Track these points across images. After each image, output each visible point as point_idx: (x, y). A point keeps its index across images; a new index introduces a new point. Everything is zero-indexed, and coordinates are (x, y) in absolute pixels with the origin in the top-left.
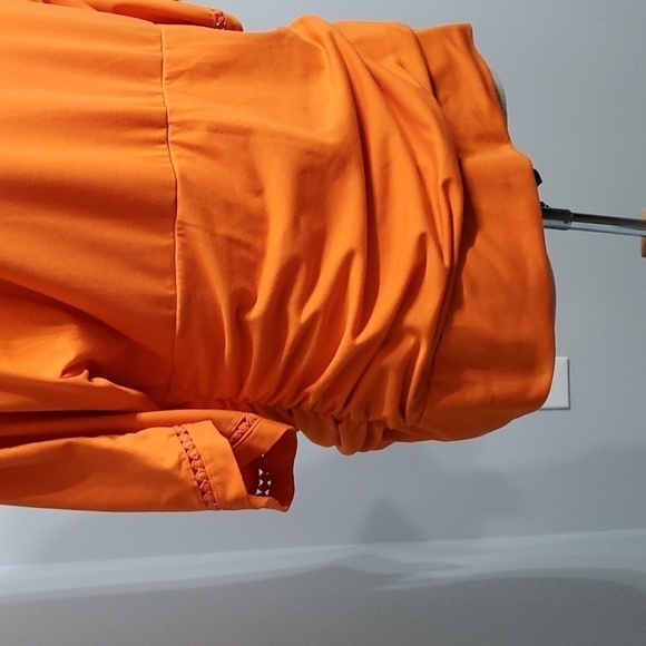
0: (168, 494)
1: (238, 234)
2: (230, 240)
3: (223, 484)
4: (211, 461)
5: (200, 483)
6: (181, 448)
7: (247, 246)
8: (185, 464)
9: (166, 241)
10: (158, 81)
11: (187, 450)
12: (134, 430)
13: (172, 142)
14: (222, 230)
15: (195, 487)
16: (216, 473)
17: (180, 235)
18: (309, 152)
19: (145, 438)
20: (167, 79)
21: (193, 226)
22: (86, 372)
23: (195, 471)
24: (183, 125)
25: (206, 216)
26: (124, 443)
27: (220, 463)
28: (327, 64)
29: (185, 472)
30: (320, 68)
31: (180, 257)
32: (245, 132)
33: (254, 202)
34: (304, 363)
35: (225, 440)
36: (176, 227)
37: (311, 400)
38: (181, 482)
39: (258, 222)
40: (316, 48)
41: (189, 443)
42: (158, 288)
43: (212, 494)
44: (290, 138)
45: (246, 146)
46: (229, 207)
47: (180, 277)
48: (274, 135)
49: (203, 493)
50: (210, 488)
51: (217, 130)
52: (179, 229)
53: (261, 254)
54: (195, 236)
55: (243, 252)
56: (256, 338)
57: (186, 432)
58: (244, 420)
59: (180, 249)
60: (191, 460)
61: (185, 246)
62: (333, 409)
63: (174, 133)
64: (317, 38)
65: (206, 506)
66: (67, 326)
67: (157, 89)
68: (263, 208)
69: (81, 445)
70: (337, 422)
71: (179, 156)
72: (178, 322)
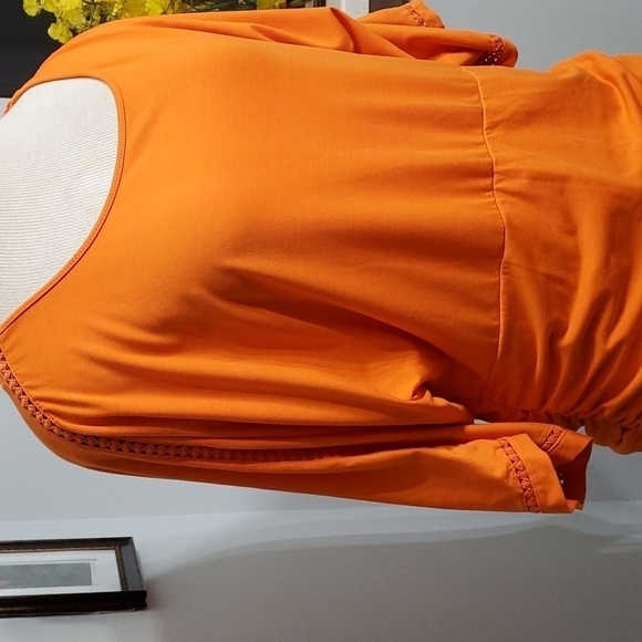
0: (495, 498)
1: (556, 271)
2: (549, 277)
3: (545, 492)
4: (534, 472)
5: (525, 490)
6: (506, 460)
7: (562, 282)
8: (513, 474)
9: (493, 279)
10: (480, 131)
11: (513, 462)
12: (464, 441)
13: (497, 190)
14: (542, 268)
15: (521, 495)
16: (538, 483)
17: (505, 273)
18: (619, 197)
19: (475, 449)
20: (487, 129)
21: (517, 265)
22: (428, 393)
23: (521, 481)
24: (508, 174)
25: (529, 258)
26: (459, 453)
27: (542, 474)
28: (622, 105)
29: (512, 482)
30: (616, 109)
31: (505, 292)
32: (562, 179)
33: (568, 242)
34: (605, 383)
35: (545, 454)
36: (502, 266)
37: (607, 413)
38: (508, 489)
39: (571, 260)
40: (610, 88)
41: (514, 455)
42: (485, 319)
43: (534, 500)
44: (603, 184)
45: (562, 192)
46: (547, 247)
47: (504, 310)
48: (588, 182)
49: (527, 499)
50: (533, 495)
51: (537, 177)
52: (504, 268)
53: (573, 288)
54: (518, 275)
55: (559, 287)
56: (565, 362)
57: (509, 445)
58: (552, 432)
59: (504, 284)
60: (517, 470)
61: (508, 283)
62: (623, 420)
63: (498, 181)
64: (608, 77)
65: (529, 509)
66: (410, 352)
67: (480, 139)
68: (576, 247)
69: (425, 455)
70: (624, 430)
71: (503, 203)
72: (500, 348)
